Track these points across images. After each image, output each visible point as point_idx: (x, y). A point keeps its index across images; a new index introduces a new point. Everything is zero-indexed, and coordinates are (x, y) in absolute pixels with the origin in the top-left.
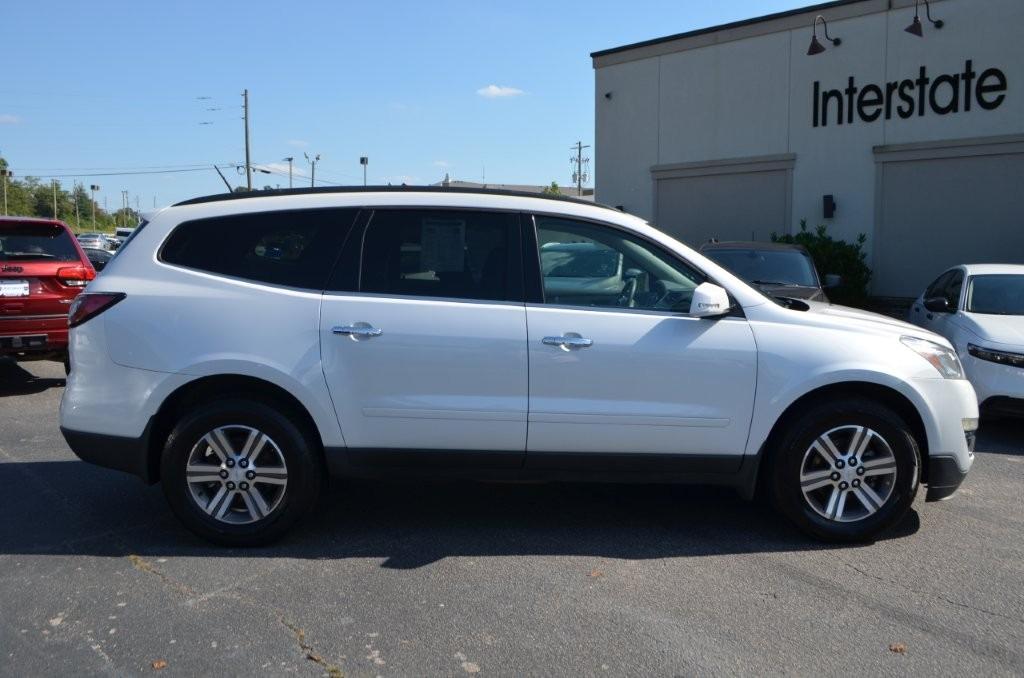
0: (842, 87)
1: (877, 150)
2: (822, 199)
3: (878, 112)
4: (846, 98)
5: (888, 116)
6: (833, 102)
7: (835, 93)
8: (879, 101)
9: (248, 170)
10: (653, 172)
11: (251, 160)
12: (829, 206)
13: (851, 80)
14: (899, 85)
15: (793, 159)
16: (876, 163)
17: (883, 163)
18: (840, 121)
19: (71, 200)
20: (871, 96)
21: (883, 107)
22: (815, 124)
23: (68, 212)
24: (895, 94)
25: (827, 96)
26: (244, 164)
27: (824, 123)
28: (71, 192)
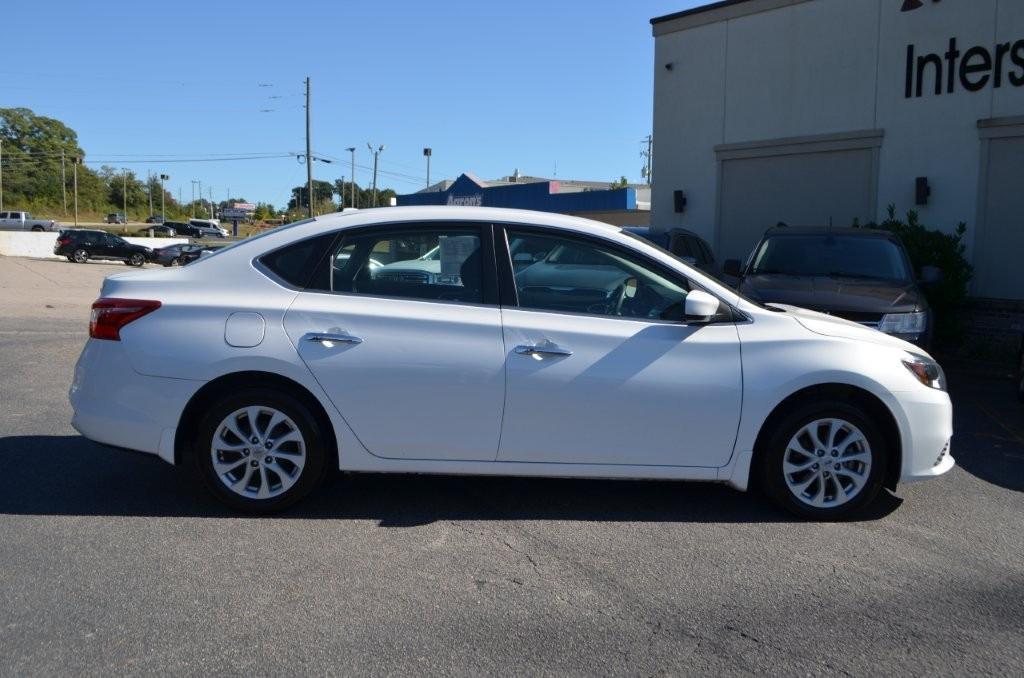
0: (941, 51)
1: (983, 124)
2: (914, 182)
3: (985, 79)
4: (945, 64)
5: (997, 83)
6: (930, 69)
7: (933, 58)
8: (986, 66)
9: (308, 159)
10: (717, 151)
11: (311, 149)
12: (923, 190)
13: (953, 42)
14: (1011, 46)
15: (880, 135)
16: (980, 139)
17: (991, 139)
18: (938, 90)
19: (147, 190)
20: (977, 60)
21: (991, 73)
22: (908, 94)
23: (141, 203)
24: (1007, 57)
25: (922, 62)
26: (305, 153)
27: (919, 94)
28: (145, 183)
